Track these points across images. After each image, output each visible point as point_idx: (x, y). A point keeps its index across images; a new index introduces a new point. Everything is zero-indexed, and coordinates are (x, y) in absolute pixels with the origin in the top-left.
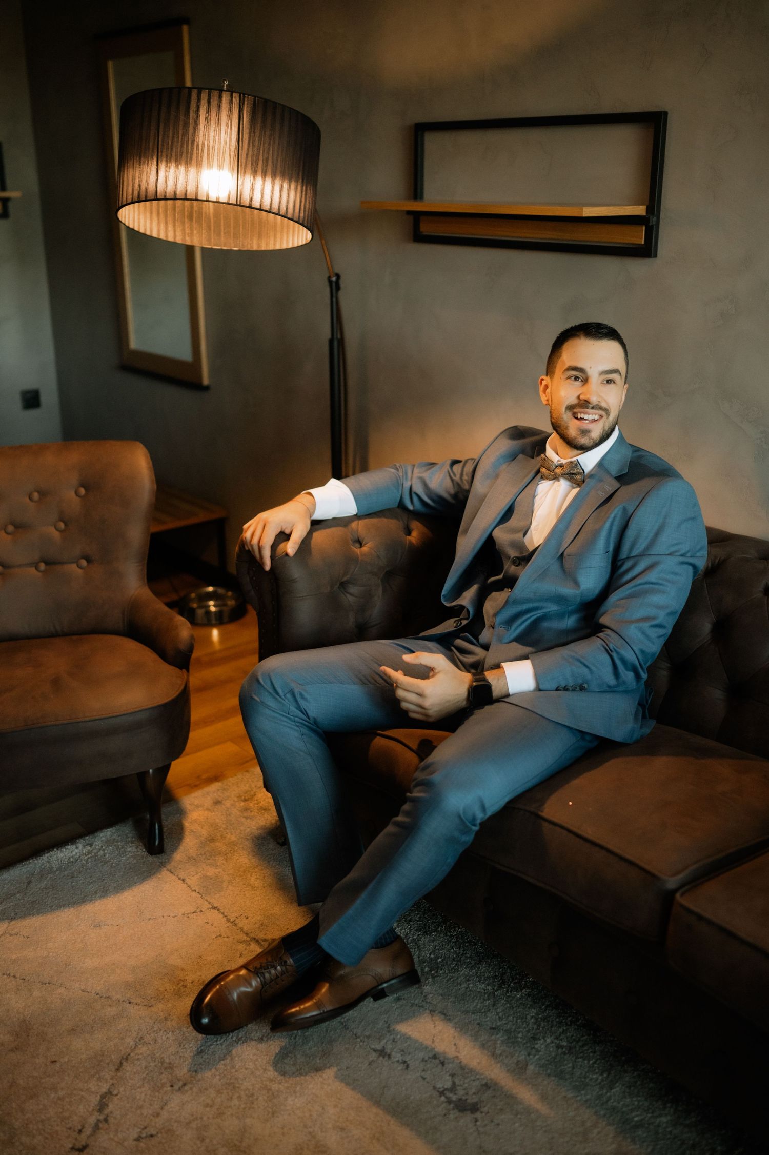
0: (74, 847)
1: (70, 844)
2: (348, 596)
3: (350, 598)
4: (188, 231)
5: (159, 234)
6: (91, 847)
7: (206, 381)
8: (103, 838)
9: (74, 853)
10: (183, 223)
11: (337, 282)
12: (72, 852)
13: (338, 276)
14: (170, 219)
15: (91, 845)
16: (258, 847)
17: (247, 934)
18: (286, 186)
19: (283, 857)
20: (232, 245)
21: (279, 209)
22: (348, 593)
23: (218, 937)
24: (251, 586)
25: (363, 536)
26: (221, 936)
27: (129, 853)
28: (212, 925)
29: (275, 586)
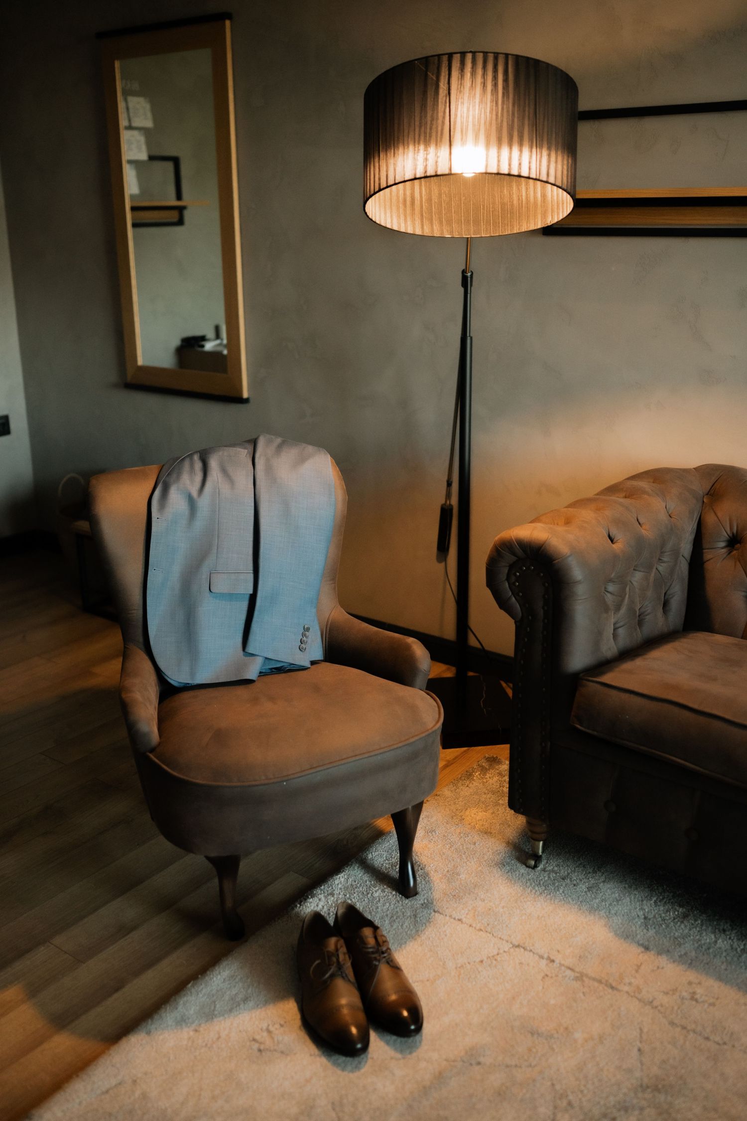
0: (316, 899)
1: (310, 897)
3: (609, 597)
6: (333, 896)
7: (246, 395)
8: (340, 886)
9: (320, 906)
12: (317, 906)
15: (332, 894)
16: (510, 874)
17: (573, 970)
19: (543, 880)
22: (607, 592)
23: (546, 977)
24: (510, 593)
25: (614, 532)
26: (547, 975)
27: (379, 899)
28: (529, 965)
29: (551, 590)
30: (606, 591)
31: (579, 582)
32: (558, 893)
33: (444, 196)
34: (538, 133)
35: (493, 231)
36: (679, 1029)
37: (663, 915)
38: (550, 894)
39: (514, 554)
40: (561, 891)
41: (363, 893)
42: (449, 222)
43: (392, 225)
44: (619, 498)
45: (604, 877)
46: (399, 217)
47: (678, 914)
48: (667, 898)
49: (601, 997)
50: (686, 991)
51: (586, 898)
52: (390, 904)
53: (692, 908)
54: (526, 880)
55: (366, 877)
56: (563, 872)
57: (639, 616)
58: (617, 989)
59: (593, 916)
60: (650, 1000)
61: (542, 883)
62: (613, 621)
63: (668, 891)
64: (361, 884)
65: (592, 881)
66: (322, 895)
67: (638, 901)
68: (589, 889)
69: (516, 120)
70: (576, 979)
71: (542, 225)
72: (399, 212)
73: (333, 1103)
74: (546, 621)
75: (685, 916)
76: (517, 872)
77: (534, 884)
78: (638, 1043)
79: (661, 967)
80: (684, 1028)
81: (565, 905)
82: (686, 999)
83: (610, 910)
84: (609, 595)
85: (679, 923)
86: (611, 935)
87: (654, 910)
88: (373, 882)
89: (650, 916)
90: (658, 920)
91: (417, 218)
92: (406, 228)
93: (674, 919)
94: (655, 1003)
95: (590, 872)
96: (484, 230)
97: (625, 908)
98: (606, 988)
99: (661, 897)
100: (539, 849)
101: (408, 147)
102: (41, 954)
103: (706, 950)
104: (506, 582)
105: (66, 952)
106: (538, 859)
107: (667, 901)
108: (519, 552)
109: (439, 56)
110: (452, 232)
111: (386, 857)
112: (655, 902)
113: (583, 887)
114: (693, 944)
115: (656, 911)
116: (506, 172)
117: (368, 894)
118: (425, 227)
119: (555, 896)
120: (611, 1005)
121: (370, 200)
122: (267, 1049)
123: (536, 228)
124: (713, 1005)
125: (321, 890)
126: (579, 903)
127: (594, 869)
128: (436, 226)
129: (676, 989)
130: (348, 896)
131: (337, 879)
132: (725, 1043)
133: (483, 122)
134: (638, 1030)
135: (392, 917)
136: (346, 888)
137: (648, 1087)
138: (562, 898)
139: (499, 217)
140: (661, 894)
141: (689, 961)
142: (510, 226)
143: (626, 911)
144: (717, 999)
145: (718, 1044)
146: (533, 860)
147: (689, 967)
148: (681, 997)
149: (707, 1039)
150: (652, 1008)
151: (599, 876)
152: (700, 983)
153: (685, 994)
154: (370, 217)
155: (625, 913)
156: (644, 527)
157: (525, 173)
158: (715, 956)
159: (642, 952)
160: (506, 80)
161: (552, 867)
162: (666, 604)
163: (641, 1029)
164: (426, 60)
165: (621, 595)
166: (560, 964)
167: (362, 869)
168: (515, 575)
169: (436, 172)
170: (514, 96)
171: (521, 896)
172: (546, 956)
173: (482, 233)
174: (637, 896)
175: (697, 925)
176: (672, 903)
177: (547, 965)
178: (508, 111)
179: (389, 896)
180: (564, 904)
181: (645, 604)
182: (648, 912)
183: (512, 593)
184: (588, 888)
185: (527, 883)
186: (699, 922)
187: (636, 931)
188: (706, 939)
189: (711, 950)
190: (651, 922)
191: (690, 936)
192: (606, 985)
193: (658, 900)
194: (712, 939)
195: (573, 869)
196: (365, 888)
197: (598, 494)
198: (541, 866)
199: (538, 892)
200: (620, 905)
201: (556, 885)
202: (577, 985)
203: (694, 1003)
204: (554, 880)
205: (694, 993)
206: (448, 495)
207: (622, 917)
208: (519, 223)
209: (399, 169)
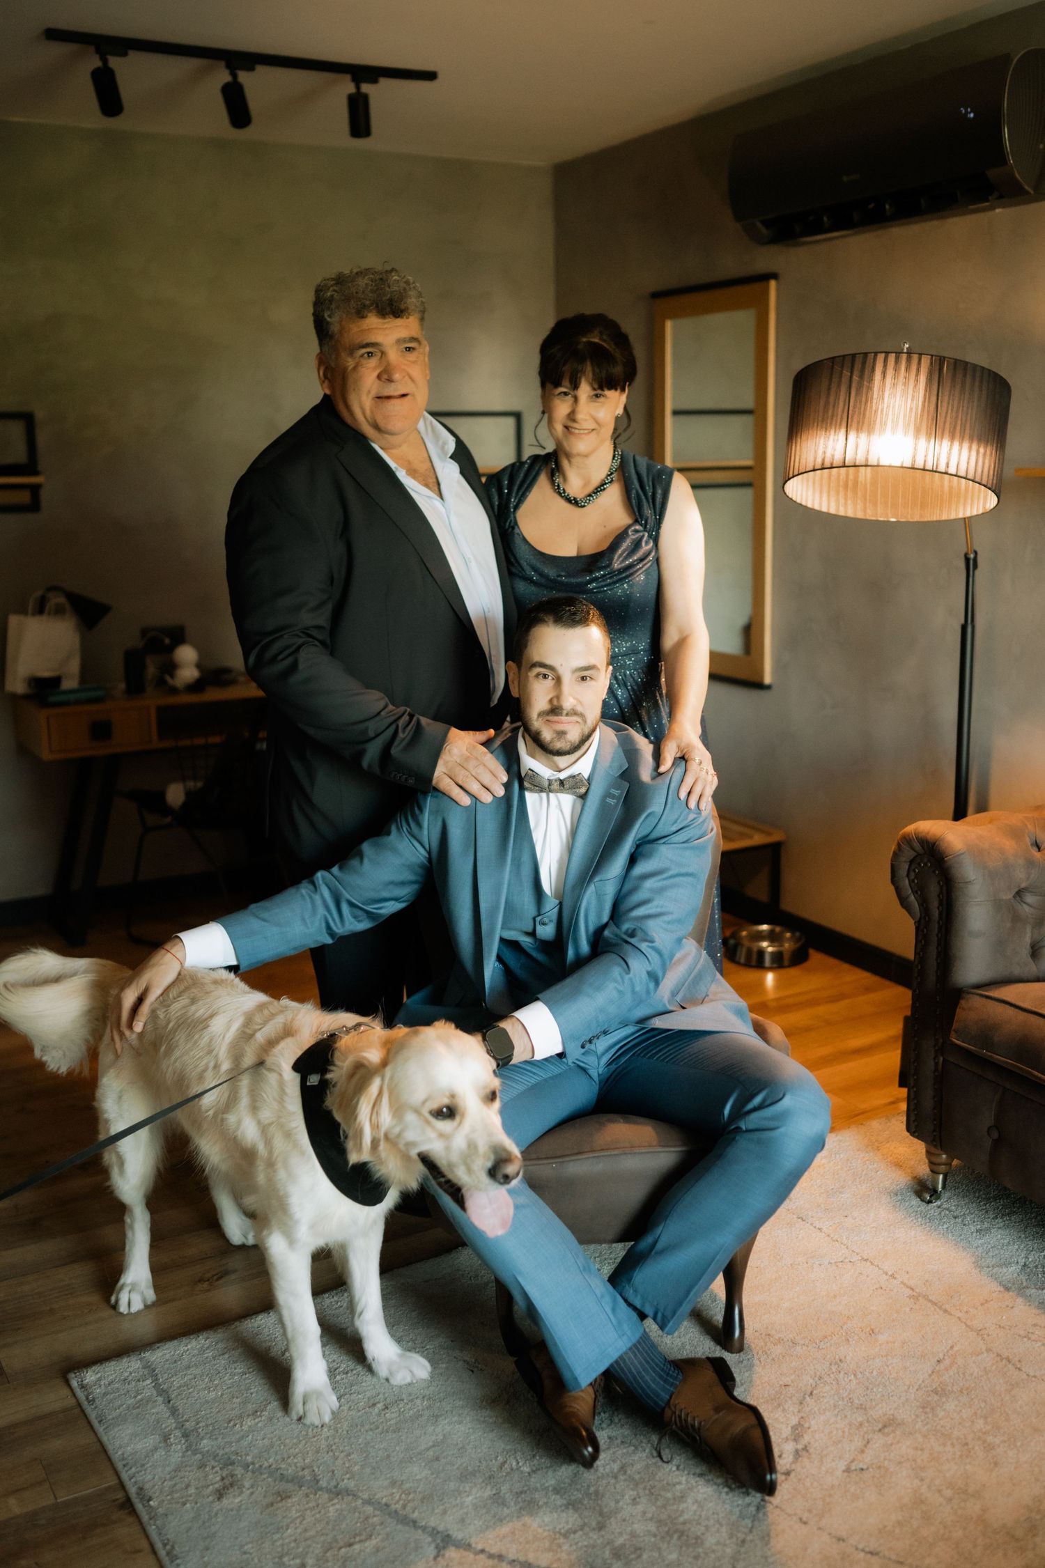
2: (1024, 905)
3: (1026, 908)
4: (842, 501)
5: (813, 504)
7: (767, 680)
10: (838, 493)
11: (975, 560)
13: (976, 553)
14: (825, 489)
16: (899, 1203)
17: (912, 1289)
18: (982, 450)
19: (931, 1214)
20: (890, 515)
21: (975, 476)
22: (1025, 903)
23: (879, 1290)
24: (910, 891)
26: (881, 1288)
28: (867, 1276)
29: (944, 888)
30: (1020, 900)
31: (971, 882)
32: (940, 1227)
36: (992, 1356)
39: (912, 848)
40: (945, 1226)
45: (1002, 1224)
49: (926, 1315)
50: (1023, 1330)
51: (969, 1237)
56: (958, 1212)
58: (950, 1314)
59: (965, 1253)
60: (979, 1328)
61: (928, 1216)
62: (1029, 935)
65: (986, 1225)
67: (1027, 1250)
68: (978, 1231)
70: (910, 1297)
74: (939, 922)
76: (907, 1203)
77: (918, 1216)
79: (1011, 1306)
80: (998, 1355)
81: (941, 1239)
82: (1018, 1335)
83: (988, 1250)
84: (1025, 906)
86: (974, 1271)
94: (982, 1332)
95: (988, 1217)
97: (1007, 1253)
98: (938, 1310)
100: (937, 1183)
104: (906, 880)
106: (935, 1194)
113: (973, 1229)
119: (935, 1230)
120: (933, 1323)
126: (958, 1239)
129: (1014, 1326)
132: (1033, 1376)
134: (948, 1347)
138: (941, 1232)
143: (1006, 1255)
145: (1026, 1375)
146: (929, 1194)
148: (1015, 1333)
149: (1020, 1369)
150: (977, 1335)
151: (997, 1222)
153: (1019, 1331)
154: (795, 501)
155: (1003, 1257)
159: (999, 1291)
161: (948, 1206)
163: (951, 1347)
166: (900, 1282)
168: (915, 871)
171: (896, 1222)
177: (886, 1280)
180: (940, 1237)
183: (912, 891)
184: (976, 1230)
185: (908, 1211)
187: (1006, 1273)
192: (939, 1308)
195: (972, 1212)
198: (938, 1203)
199: (919, 1222)
200: (1003, 1250)
201: (943, 1221)
202: (908, 1302)
204: (943, 1216)
209: (803, 461)
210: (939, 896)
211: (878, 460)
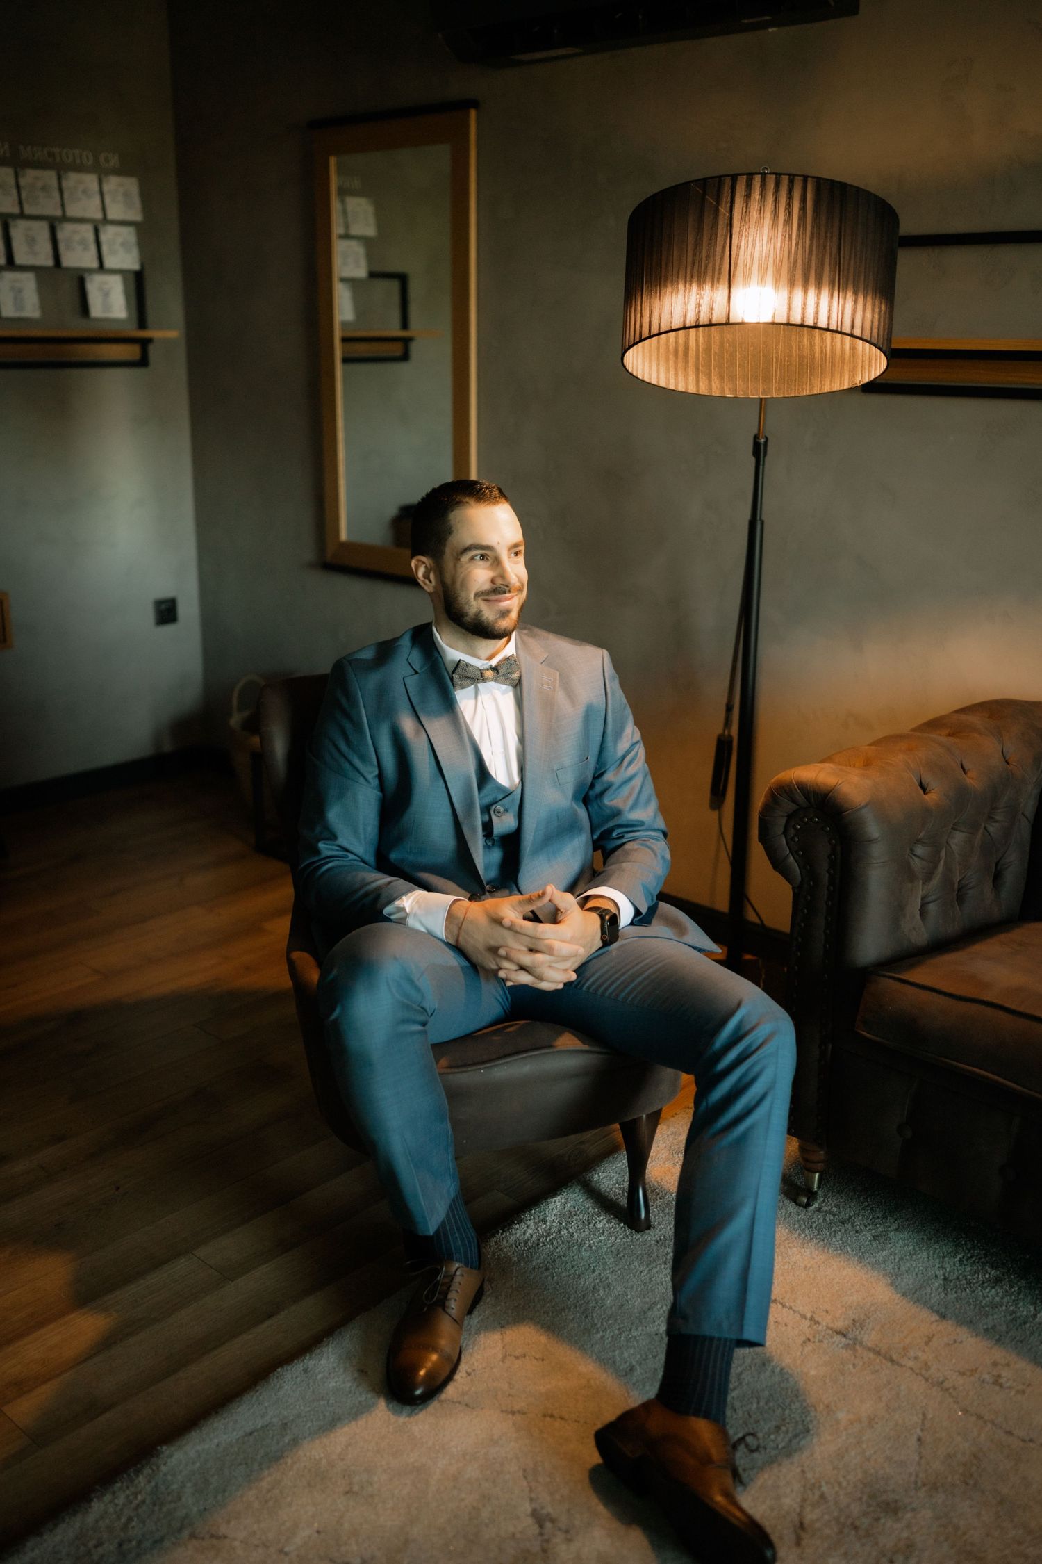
0: (523, 1225)
1: (516, 1222)
6: (545, 1224)
8: (555, 1212)
9: (528, 1235)
11: (765, 446)
12: (524, 1234)
13: (767, 438)
15: (544, 1221)
17: (844, 1335)
19: (817, 1223)
22: (915, 855)
23: (808, 1342)
24: (788, 852)
25: (928, 779)
26: (809, 1340)
27: (604, 1231)
28: (786, 1325)
29: (839, 848)
30: (912, 854)
31: (875, 841)
32: (834, 1239)
33: (726, 345)
34: (841, 274)
35: (787, 391)
36: (974, 1418)
37: (969, 1277)
38: (824, 1240)
39: (794, 801)
40: (838, 1237)
41: (584, 1222)
42: (732, 378)
43: (658, 382)
44: (940, 737)
45: (896, 1224)
46: (668, 370)
47: (989, 1277)
48: (977, 1256)
49: (877, 1371)
50: (989, 1373)
51: (870, 1249)
52: (616, 1238)
53: (1009, 1271)
54: (795, 1221)
55: (589, 1204)
56: (844, 1215)
57: (959, 890)
59: (876, 1272)
60: (941, 1379)
61: (814, 1226)
62: (920, 894)
63: (979, 1248)
64: (581, 1212)
65: (881, 1228)
66: (532, 1221)
67: (939, 1257)
68: (876, 1238)
69: (814, 258)
70: (847, 1347)
71: (849, 385)
72: (669, 365)
73: (525, 1471)
74: (832, 888)
75: (998, 1281)
76: (784, 1211)
77: (804, 1227)
78: (918, 1430)
79: (960, 1340)
80: (980, 1417)
81: (842, 1255)
82: (988, 1383)
83: (899, 1264)
84: (916, 860)
85: (989, 1288)
86: (897, 1297)
87: (958, 1271)
88: (596, 1210)
89: (952, 1277)
90: (962, 1283)
91: (690, 373)
92: (676, 385)
93: (983, 1283)
94: (946, 1385)
95: (878, 1217)
96: (775, 390)
97: (920, 1265)
98: (884, 1361)
99: (969, 1255)
100: (813, 1182)
101: (677, 288)
102: (181, 1266)
103: (1020, 1325)
104: (783, 836)
105: (211, 1267)
106: (812, 1196)
107: (977, 1261)
108: (801, 799)
109: (720, 179)
110: (735, 391)
111: (617, 1180)
112: (961, 1260)
113: (868, 1235)
114: (1005, 1316)
115: (960, 1272)
116: (798, 321)
117: (590, 1223)
118: (701, 384)
119: (830, 1244)
120: (889, 1383)
121: (631, 350)
122: (449, 1400)
123: (841, 388)
124: (1023, 1392)
125: (531, 1215)
126: (861, 1254)
127: (884, 1213)
128: (715, 383)
129: (976, 1370)
130: (563, 1224)
131: (551, 1203)
132: (1031, 1441)
133: (771, 260)
134: (921, 1416)
135: (618, 1253)
136: (562, 1215)
137: (924, 1485)
138: (838, 1246)
139: (796, 373)
140: (969, 1250)
141: (998, 1337)
142: (810, 385)
143: (921, 1268)
144: (1029, 1385)
145: (1023, 1441)
146: (806, 1196)
147: (995, 1344)
148: (982, 1379)
149: (1009, 1433)
150: (942, 1389)
151: (890, 1223)
152: (1008, 1365)
153: (986, 1376)
154: (630, 371)
155: (919, 1271)
156: (969, 774)
157: (823, 323)
158: (1032, 1333)
159: (936, 1321)
160: (803, 208)
161: (830, 1207)
162: (997, 877)
163: (924, 1415)
164: (704, 182)
165: (934, 861)
166: (827, 1327)
167: (585, 1192)
168: (794, 827)
169: (710, 320)
170: (813, 227)
171: (785, 1240)
172: (809, 1316)
173: (774, 392)
174: (937, 1251)
175: (1013, 1292)
176: (982, 1263)
177: (810, 1326)
178: (804, 247)
179: (616, 1228)
180: (840, 1254)
181: (969, 874)
182: (950, 1272)
183: (790, 852)
184: (873, 1237)
185: (795, 1224)
186: (1016, 1289)
187: (931, 1293)
188: (1023, 1311)
189: (1028, 1325)
190: (952, 1284)
191: (1001, 1306)
192: (885, 1358)
193: (965, 1258)
194: (1030, 1312)
195: (857, 1212)
196: (586, 1216)
197: (914, 730)
198: (816, 1205)
199: (809, 1236)
200: (915, 1261)
201: (833, 1230)
202: (846, 1354)
203: (997, 1388)
204: (830, 1223)
205: (999, 1376)
206: (727, 723)
207: (915, 1276)
208: (821, 381)
209: (665, 316)
210: (829, 857)
211: (743, 319)
